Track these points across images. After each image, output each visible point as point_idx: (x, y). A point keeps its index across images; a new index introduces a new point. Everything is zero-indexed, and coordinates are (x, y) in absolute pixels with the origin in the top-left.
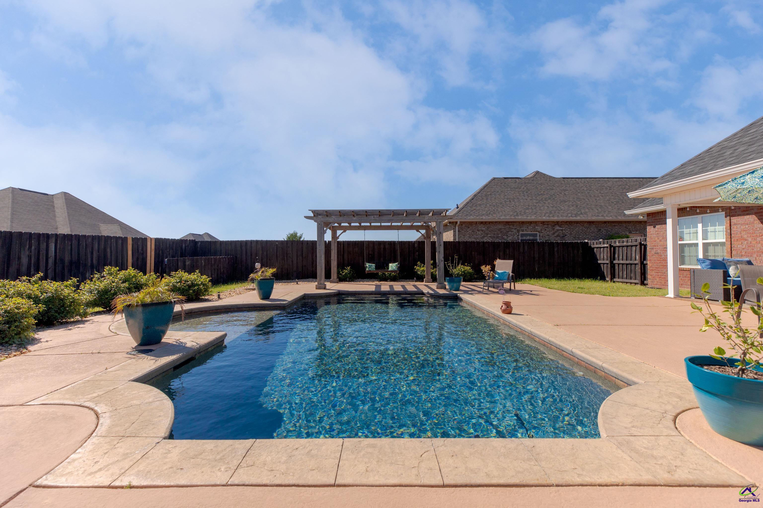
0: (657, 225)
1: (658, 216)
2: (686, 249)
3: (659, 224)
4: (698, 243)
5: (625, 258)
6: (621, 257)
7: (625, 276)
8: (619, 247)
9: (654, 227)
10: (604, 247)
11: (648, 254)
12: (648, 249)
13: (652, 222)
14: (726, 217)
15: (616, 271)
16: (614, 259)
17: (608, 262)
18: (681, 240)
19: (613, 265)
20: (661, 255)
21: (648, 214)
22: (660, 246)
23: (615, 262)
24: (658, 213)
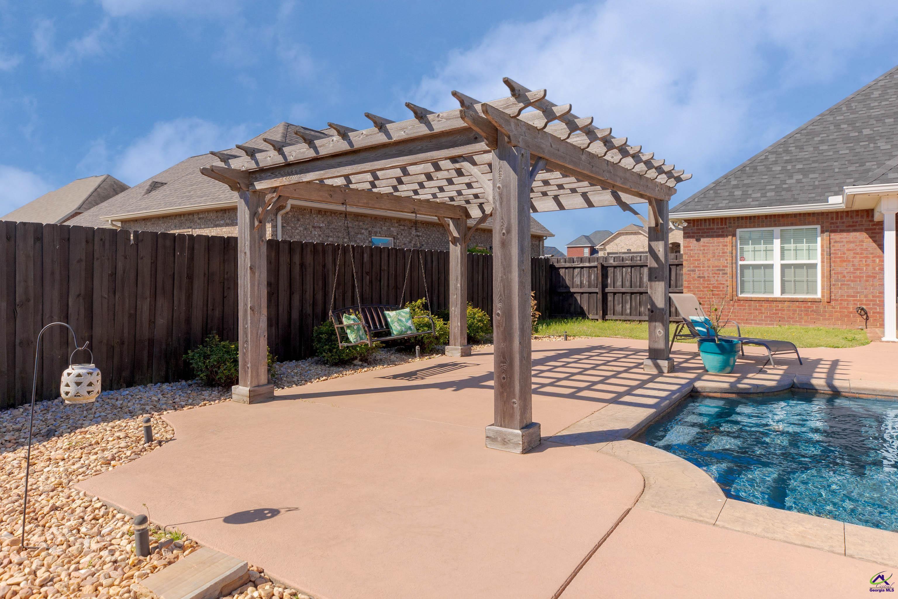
0: (703, 237)
1: (701, 225)
2: (748, 273)
3: (707, 237)
4: (773, 265)
5: (628, 284)
6: (619, 283)
7: (628, 311)
8: (615, 267)
9: (698, 240)
10: (582, 268)
11: (685, 277)
12: (685, 270)
13: (693, 233)
14: (823, 232)
15: (609, 304)
16: (604, 285)
17: (597, 290)
18: (742, 259)
19: (605, 295)
20: (709, 280)
21: (686, 221)
22: (709, 267)
23: (607, 290)
24: (705, 220)
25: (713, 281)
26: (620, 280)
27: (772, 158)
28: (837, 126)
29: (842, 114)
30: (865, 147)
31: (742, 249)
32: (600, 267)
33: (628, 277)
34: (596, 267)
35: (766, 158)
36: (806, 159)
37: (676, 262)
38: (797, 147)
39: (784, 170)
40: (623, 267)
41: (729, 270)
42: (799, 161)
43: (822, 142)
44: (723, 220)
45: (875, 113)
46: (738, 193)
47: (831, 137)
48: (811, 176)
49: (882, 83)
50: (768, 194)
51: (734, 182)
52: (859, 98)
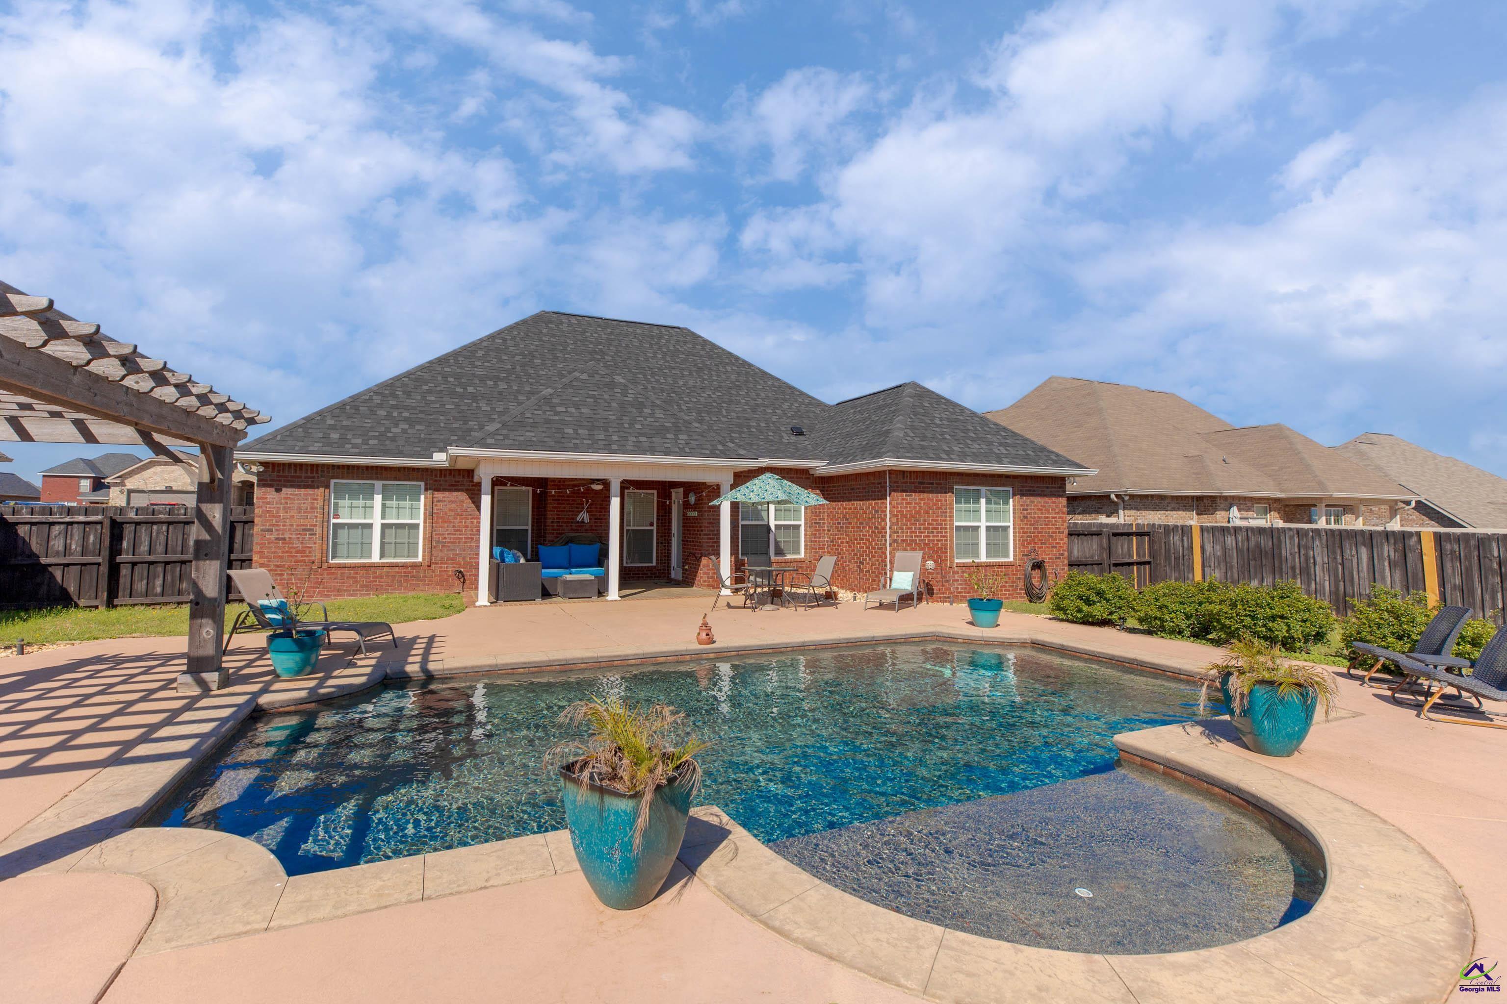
0: (286, 486)
1: (283, 471)
2: (343, 534)
3: (292, 486)
4: (372, 524)
5: (160, 548)
6: (144, 547)
7: (159, 590)
8: (138, 523)
9: (278, 490)
10: (70, 523)
11: (256, 539)
12: (256, 529)
13: (273, 480)
14: (426, 490)
15: (122, 580)
16: (115, 550)
17: (99, 559)
18: (336, 516)
19: (114, 570)
20: (292, 543)
21: (262, 463)
22: (292, 525)
23: (119, 559)
24: (290, 465)
25: (297, 544)
26: (147, 543)
27: (377, 400)
28: (445, 377)
29: (450, 367)
30: (469, 405)
31: (336, 504)
32: (107, 523)
33: (162, 538)
34: (101, 523)
35: (371, 399)
36: (414, 408)
37: (244, 518)
38: (404, 392)
39: (389, 416)
40: (153, 523)
41: (318, 530)
42: (407, 408)
43: (429, 392)
44: (314, 467)
45: (479, 372)
46: (335, 436)
47: (438, 389)
48: (418, 427)
49: (485, 344)
50: (371, 442)
51: (330, 422)
52: (465, 353)
